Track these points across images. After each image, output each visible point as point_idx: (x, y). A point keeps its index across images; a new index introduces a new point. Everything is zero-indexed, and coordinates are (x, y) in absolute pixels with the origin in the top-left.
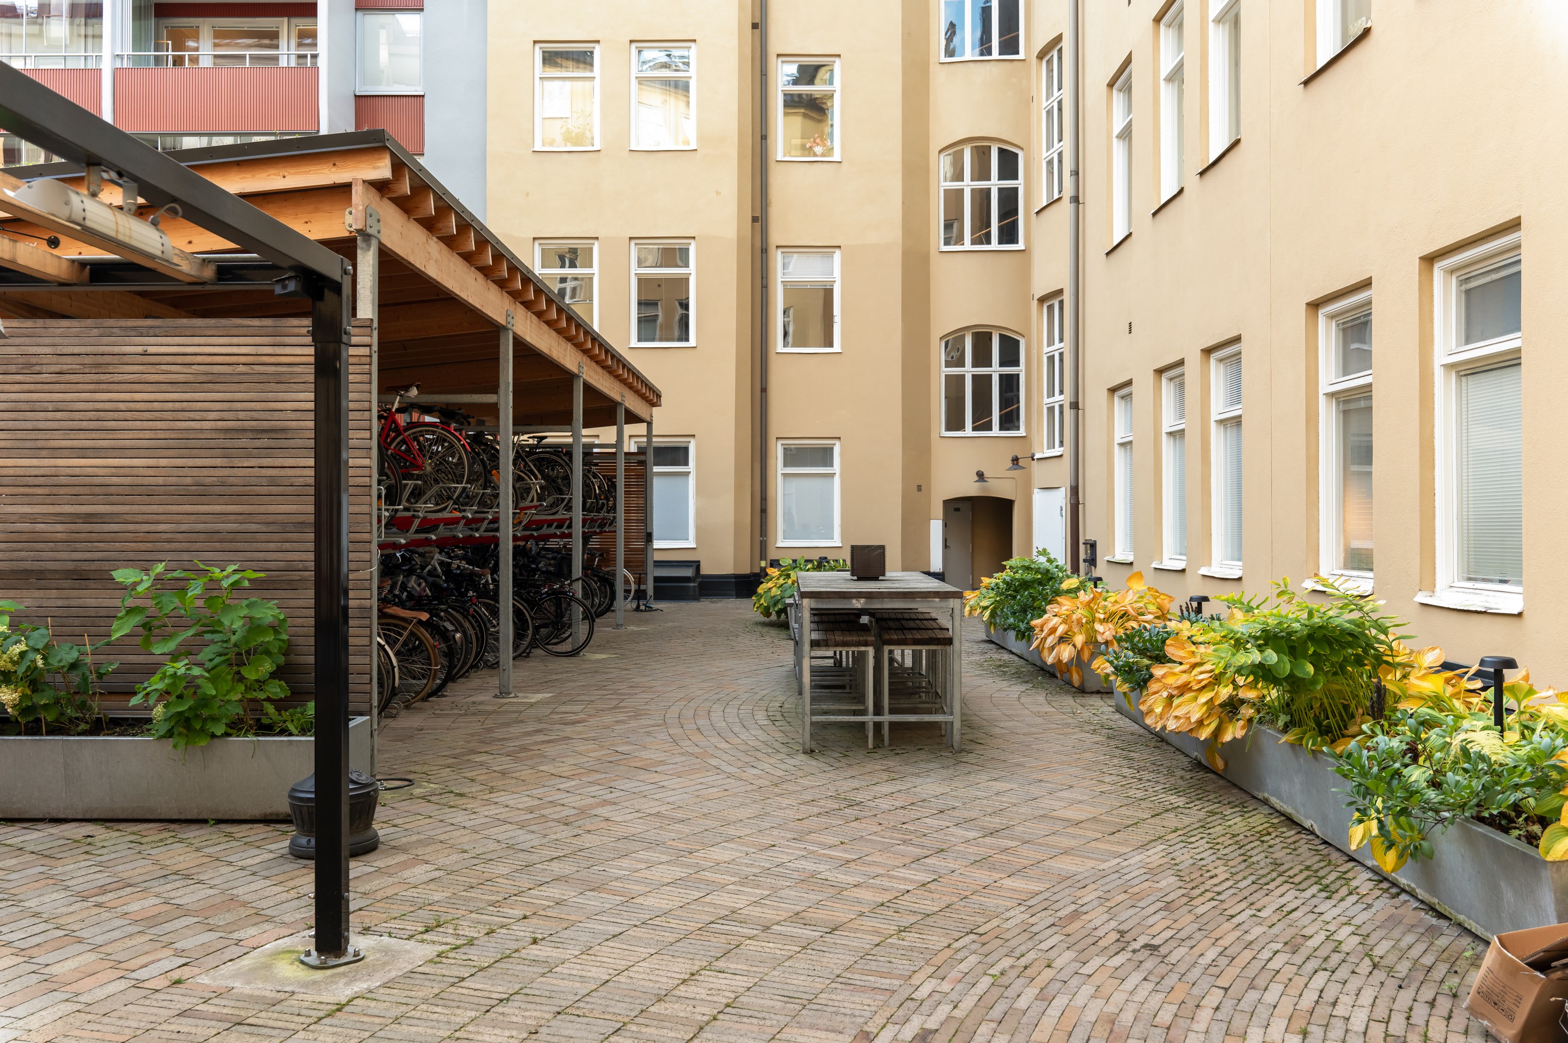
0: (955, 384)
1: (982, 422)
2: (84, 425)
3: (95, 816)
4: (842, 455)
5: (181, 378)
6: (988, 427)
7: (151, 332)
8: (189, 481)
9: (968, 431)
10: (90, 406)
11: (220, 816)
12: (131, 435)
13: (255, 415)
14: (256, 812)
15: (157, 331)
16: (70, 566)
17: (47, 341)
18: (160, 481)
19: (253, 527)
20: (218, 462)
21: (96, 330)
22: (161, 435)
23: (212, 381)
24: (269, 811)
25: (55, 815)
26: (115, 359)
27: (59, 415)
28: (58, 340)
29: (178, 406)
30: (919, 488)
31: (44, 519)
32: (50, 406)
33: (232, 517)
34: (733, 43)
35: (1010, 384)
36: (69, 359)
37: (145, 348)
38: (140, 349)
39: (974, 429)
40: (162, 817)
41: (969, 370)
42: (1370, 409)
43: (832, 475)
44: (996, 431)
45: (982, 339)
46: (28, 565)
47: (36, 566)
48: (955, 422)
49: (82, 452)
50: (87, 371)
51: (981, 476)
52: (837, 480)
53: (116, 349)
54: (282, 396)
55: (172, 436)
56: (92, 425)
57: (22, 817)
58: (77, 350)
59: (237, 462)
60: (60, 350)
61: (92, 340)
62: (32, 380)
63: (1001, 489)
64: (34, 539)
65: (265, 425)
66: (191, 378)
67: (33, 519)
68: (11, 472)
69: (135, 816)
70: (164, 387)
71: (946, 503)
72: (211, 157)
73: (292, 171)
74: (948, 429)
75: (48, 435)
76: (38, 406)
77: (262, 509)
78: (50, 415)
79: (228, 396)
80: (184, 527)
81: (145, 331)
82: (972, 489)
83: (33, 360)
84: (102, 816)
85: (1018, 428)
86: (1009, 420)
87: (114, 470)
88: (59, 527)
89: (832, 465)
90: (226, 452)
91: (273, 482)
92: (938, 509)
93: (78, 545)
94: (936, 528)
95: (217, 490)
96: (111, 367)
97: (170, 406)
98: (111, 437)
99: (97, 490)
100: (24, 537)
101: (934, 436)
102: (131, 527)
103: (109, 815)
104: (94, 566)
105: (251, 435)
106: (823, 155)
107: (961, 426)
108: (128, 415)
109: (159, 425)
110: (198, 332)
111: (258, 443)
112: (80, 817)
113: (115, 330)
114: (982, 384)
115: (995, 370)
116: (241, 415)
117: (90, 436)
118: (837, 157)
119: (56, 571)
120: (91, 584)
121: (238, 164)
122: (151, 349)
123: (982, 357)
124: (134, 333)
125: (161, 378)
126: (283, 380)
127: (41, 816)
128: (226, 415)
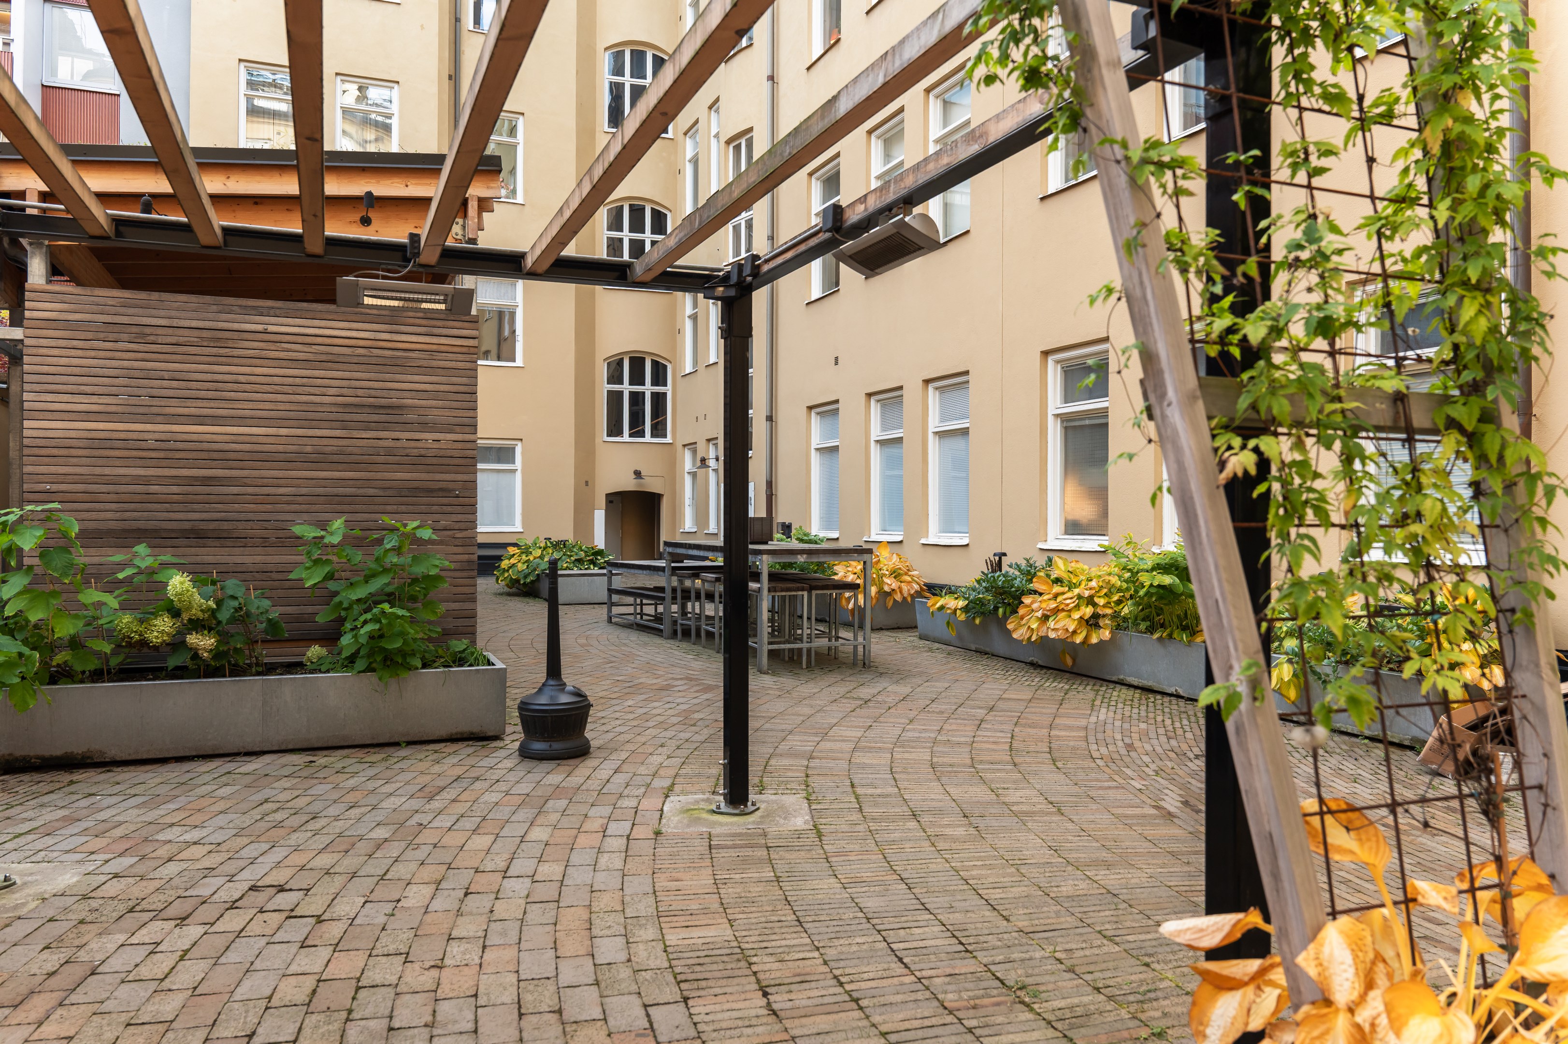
0: (615, 399)
1: (637, 430)
2: (203, 394)
3: (290, 747)
4: (523, 453)
5: (301, 356)
6: (642, 434)
7: (272, 312)
8: (309, 449)
9: (626, 437)
10: (209, 377)
11: (410, 739)
12: (251, 405)
13: (373, 393)
14: (443, 732)
15: (278, 312)
16: (187, 526)
17: (162, 313)
18: (281, 448)
19: (371, 492)
20: (338, 433)
21: (215, 307)
22: (282, 406)
23: (333, 361)
24: (454, 731)
25: (250, 749)
26: (235, 335)
27: (175, 384)
28: (173, 313)
29: (298, 381)
30: (587, 483)
31: (161, 480)
32: (166, 375)
33: (351, 482)
34: (434, 89)
35: (659, 400)
36: (187, 332)
37: (266, 327)
38: (260, 327)
39: (631, 436)
40: (356, 743)
41: (626, 388)
42: (1106, 425)
43: (515, 471)
44: (648, 438)
45: (637, 363)
46: (141, 525)
47: (150, 525)
48: (615, 429)
49: (200, 420)
50: (205, 344)
51: (638, 474)
52: (519, 476)
53: (236, 326)
54: (399, 377)
55: (292, 408)
56: (210, 394)
57: (217, 752)
58: (194, 324)
59: (355, 434)
60: (175, 323)
61: (210, 316)
62: (146, 349)
63: (653, 486)
64: (149, 499)
65: (383, 402)
66: (311, 357)
67: (146, 481)
68: (123, 436)
69: (330, 744)
70: (284, 363)
71: (607, 495)
72: (342, 161)
73: (413, 181)
74: (609, 435)
75: (163, 402)
76: (153, 374)
77: (379, 475)
78: (165, 383)
79: (347, 375)
80: (304, 491)
81: (265, 311)
82: (628, 484)
83: (148, 330)
84: (297, 747)
85: (665, 436)
86: (659, 429)
87: (232, 437)
88: (175, 489)
89: (514, 462)
90: (344, 424)
91: (390, 452)
92: (602, 501)
93: (195, 506)
94: (600, 516)
95: (336, 458)
96: (230, 342)
97: (290, 381)
98: (231, 406)
99: (215, 455)
100: (138, 498)
101: (598, 441)
102: (250, 490)
103: (305, 745)
104: (212, 526)
105: (368, 410)
106: (507, 197)
107: (620, 433)
108: (248, 387)
109: (280, 397)
110: (318, 315)
111: (375, 418)
112: (275, 748)
113: (235, 308)
114: (637, 399)
115: (648, 389)
116: (360, 392)
117: (208, 405)
118: (520, 199)
119: (172, 530)
120: (209, 542)
121: (364, 169)
122: (271, 328)
123: (637, 378)
124: (254, 312)
125: (282, 355)
126: (399, 363)
127: (236, 751)
128: (345, 391)
